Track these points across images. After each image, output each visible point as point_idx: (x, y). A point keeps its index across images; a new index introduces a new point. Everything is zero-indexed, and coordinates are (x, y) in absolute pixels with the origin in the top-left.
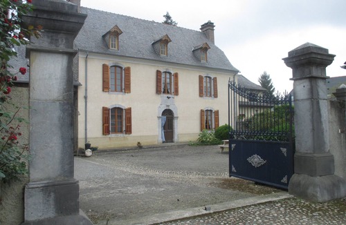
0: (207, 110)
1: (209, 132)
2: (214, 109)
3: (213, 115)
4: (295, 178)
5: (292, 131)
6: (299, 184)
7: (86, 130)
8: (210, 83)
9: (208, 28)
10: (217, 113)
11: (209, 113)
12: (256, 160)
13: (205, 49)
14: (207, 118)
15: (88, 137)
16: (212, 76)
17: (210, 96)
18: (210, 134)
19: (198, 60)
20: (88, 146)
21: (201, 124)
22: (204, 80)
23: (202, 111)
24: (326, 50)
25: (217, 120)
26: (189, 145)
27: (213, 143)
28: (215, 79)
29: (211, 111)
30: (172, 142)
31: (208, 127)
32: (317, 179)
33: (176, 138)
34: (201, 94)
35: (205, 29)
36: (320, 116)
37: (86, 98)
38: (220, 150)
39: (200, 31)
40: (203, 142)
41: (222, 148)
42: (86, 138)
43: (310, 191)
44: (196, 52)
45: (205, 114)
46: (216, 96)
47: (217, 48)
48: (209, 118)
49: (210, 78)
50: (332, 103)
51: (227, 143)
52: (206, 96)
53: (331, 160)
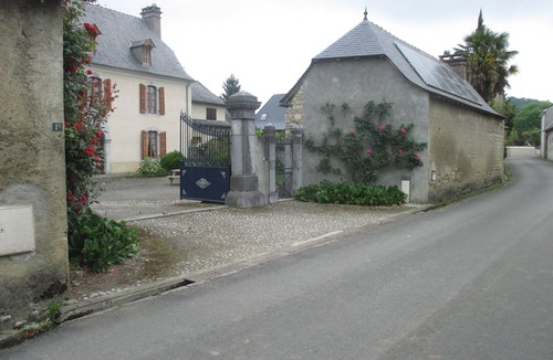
0: (150, 132)
1: (153, 160)
2: (160, 130)
3: (158, 138)
4: (230, 194)
5: (229, 156)
6: (232, 197)
8: (155, 94)
9: (152, 14)
10: (163, 135)
11: (153, 135)
12: (203, 183)
13: (148, 47)
14: (151, 141)
16: (158, 86)
17: (155, 112)
18: (155, 162)
19: (138, 61)
21: (143, 150)
22: (147, 91)
23: (143, 132)
24: (256, 98)
25: (163, 144)
26: (126, 177)
27: (158, 175)
28: (162, 90)
29: (156, 132)
30: (103, 173)
31: (151, 154)
32: (244, 193)
33: (108, 169)
34: (142, 110)
35: (147, 15)
36: (249, 147)
38: (169, 182)
39: (141, 17)
40: (145, 174)
41: (172, 179)
43: (238, 202)
44: (135, 50)
45: (148, 136)
46: (162, 112)
47: (165, 45)
48: (153, 141)
49: (154, 87)
50: (259, 138)
51: (177, 173)
52: (150, 112)
53: (256, 179)
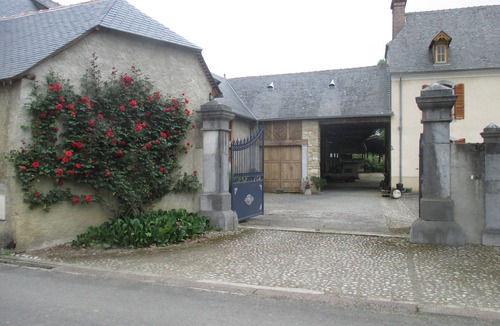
7: (400, 167)
15: (403, 175)
20: (400, 187)
37: (400, 129)
42: (401, 177)
